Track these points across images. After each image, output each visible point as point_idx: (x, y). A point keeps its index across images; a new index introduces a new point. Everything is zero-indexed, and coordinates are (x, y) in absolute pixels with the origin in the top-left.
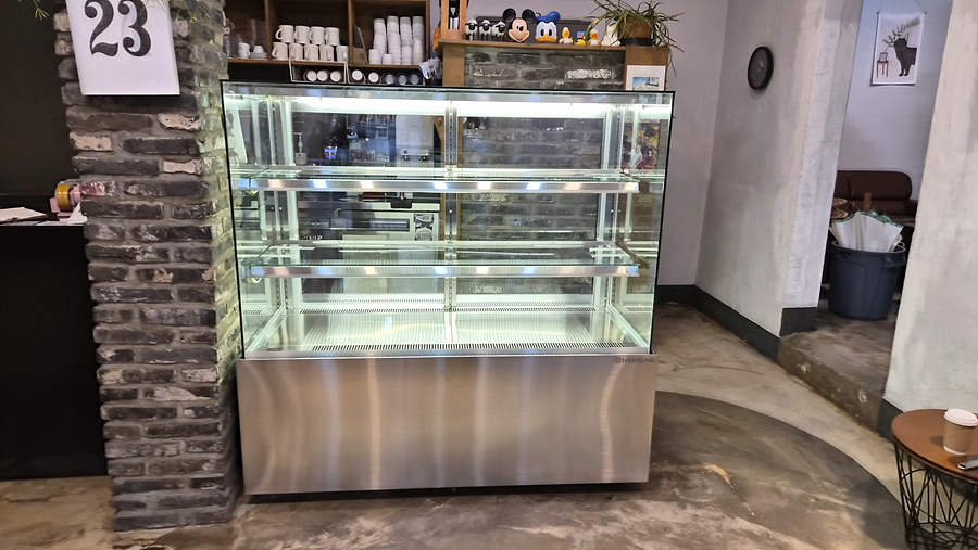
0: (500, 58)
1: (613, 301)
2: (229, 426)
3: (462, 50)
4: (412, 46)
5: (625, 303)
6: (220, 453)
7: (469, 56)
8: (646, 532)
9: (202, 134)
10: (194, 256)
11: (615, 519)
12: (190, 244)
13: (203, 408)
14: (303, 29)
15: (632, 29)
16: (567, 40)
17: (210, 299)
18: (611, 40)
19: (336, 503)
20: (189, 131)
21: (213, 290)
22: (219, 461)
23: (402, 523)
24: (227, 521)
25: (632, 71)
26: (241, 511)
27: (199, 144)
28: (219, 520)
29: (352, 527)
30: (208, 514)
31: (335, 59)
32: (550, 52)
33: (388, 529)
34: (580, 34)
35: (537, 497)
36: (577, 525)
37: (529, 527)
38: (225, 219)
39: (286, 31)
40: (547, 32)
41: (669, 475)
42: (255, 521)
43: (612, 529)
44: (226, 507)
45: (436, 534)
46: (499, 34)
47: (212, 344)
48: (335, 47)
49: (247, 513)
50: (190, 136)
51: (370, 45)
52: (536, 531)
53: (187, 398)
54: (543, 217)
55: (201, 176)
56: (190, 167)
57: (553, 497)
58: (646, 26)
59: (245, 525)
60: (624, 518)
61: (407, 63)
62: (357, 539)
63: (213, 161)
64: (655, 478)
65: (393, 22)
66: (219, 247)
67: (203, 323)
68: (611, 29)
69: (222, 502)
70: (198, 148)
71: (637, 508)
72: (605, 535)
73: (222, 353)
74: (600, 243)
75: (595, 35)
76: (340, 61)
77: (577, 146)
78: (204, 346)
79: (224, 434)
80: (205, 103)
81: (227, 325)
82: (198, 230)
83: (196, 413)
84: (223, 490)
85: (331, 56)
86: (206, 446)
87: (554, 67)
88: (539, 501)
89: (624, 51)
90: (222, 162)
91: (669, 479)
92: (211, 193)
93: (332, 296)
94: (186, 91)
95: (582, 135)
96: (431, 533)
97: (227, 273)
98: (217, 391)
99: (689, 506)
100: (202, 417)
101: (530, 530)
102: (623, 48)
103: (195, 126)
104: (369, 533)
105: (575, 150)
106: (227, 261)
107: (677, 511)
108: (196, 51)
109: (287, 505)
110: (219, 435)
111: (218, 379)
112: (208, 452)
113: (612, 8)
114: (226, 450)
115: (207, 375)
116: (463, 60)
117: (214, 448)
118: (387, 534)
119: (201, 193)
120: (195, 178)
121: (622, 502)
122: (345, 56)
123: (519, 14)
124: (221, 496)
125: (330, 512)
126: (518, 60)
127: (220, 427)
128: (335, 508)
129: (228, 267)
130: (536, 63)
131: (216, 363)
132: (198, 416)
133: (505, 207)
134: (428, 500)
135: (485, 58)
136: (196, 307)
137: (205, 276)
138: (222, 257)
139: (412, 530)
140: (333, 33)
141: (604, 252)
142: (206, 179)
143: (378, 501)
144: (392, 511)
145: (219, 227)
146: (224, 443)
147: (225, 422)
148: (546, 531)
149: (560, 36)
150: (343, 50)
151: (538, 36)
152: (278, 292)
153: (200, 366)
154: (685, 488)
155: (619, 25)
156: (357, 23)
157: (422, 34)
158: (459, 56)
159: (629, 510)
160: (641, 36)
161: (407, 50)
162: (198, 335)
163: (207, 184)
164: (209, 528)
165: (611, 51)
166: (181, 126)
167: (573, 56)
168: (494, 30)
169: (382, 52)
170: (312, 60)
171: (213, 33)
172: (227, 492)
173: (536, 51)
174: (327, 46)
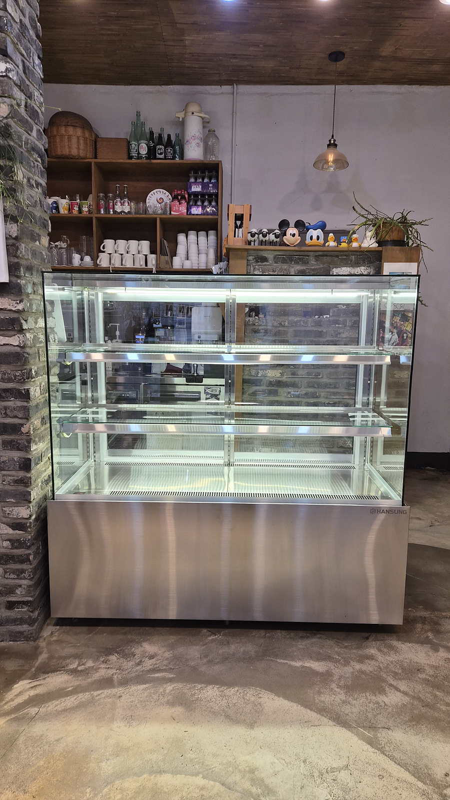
0: (276, 259)
1: (371, 461)
2: (40, 557)
3: (245, 254)
4: (207, 254)
5: (382, 463)
6: (31, 579)
7: (251, 258)
8: (400, 671)
9: (26, 314)
10: (15, 413)
11: (371, 657)
12: (13, 403)
13: (18, 541)
14: (122, 243)
15: (387, 233)
16: (332, 244)
17: (27, 448)
18: (369, 242)
19: (127, 629)
20: (15, 311)
21: (29, 441)
22: (29, 586)
23: (181, 650)
24: (35, 640)
25: (388, 268)
26: (46, 632)
27: (23, 322)
28: (28, 638)
29: (138, 651)
30: (19, 632)
31: (146, 265)
32: (317, 254)
33: (167, 654)
34: (343, 239)
35: (301, 633)
36: (337, 661)
37: (292, 660)
38: (43, 384)
39: (109, 244)
40: (315, 237)
41: (423, 620)
42: (57, 641)
43: (368, 667)
44: (34, 627)
45: (209, 662)
46: (275, 240)
47: (28, 487)
48: (146, 256)
49: (52, 634)
50: (15, 315)
51: (174, 254)
52: (298, 664)
53: (6, 532)
54: (311, 390)
55: (23, 347)
56: (15, 340)
57: (315, 634)
58: (400, 230)
59: (49, 644)
60: (380, 657)
61: (203, 266)
62: (141, 661)
63: (35, 336)
64: (409, 621)
65: (192, 235)
66: (37, 406)
67: (21, 469)
68: (369, 234)
69: (31, 622)
70: (21, 325)
71: (392, 648)
72: (362, 672)
73: (36, 494)
74: (359, 409)
75: (356, 239)
76: (150, 266)
77: (341, 331)
78: (21, 488)
79: (35, 563)
80: (30, 290)
81: (40, 472)
82: (19, 391)
83: (12, 545)
84: (32, 612)
85: (143, 263)
86: (19, 573)
87: (321, 266)
88: (302, 637)
89: (381, 252)
90: (42, 337)
91: (424, 623)
92: (31, 362)
93: (135, 452)
94: (14, 279)
95: (345, 321)
96: (205, 660)
97: (42, 428)
98: (30, 527)
99: (441, 650)
100: (17, 548)
101: (293, 663)
102: (380, 249)
103: (20, 307)
104: (152, 657)
105: (340, 334)
106: (43, 418)
107: (431, 654)
108: (23, 248)
109: (85, 629)
110: (31, 564)
111: (31, 516)
112: (21, 579)
113: (370, 217)
114: (37, 577)
115: (23, 512)
116: (246, 261)
117: (26, 575)
118: (167, 659)
119: (23, 361)
120: (18, 349)
121: (378, 643)
122: (154, 262)
123: (292, 224)
124: (30, 617)
125: (121, 637)
126: (291, 261)
127: (31, 557)
128: (125, 634)
129: (43, 422)
130: (306, 263)
131: (30, 502)
132: (13, 547)
133: (279, 382)
134: (205, 631)
135: (264, 259)
136: (16, 455)
137: (24, 430)
138: (39, 415)
139: (188, 657)
140: (145, 245)
141: (363, 416)
142: (28, 350)
143: (161, 629)
144: (172, 639)
145: (36, 390)
146: (35, 570)
147: (36, 554)
148: (307, 665)
149: (326, 240)
150: (152, 258)
151: (308, 241)
152: (88, 447)
153: (17, 504)
154: (438, 632)
155: (376, 230)
156: (164, 237)
157: (215, 245)
158: (242, 258)
159: (385, 650)
160: (396, 239)
161: (203, 257)
162: (16, 478)
163: (28, 354)
164: (20, 645)
165: (370, 251)
166: (9, 308)
167: (337, 256)
168: (272, 237)
169: (183, 259)
170: (128, 266)
171: (39, 236)
172: (36, 613)
173: (306, 253)
174: (140, 255)
